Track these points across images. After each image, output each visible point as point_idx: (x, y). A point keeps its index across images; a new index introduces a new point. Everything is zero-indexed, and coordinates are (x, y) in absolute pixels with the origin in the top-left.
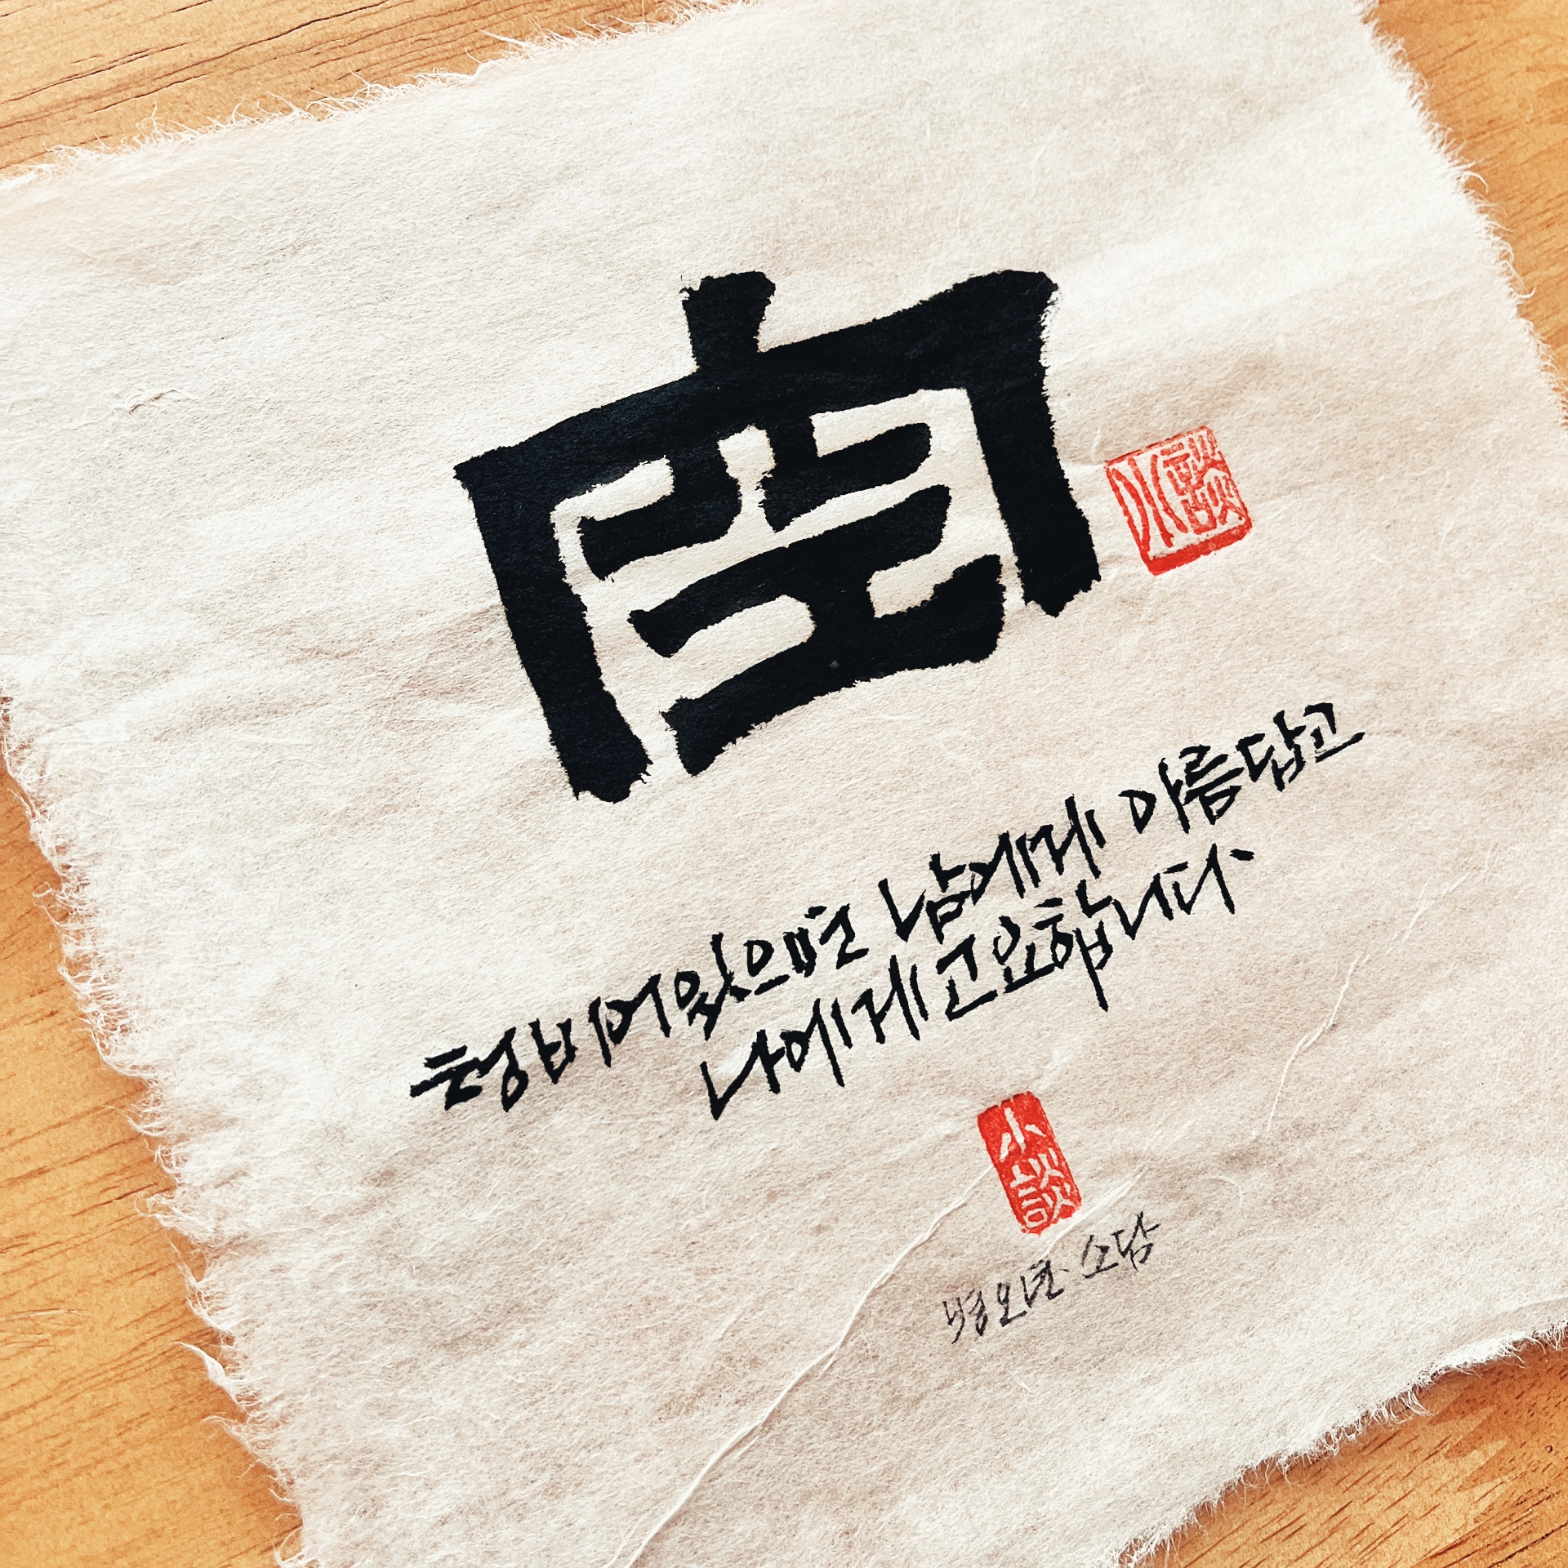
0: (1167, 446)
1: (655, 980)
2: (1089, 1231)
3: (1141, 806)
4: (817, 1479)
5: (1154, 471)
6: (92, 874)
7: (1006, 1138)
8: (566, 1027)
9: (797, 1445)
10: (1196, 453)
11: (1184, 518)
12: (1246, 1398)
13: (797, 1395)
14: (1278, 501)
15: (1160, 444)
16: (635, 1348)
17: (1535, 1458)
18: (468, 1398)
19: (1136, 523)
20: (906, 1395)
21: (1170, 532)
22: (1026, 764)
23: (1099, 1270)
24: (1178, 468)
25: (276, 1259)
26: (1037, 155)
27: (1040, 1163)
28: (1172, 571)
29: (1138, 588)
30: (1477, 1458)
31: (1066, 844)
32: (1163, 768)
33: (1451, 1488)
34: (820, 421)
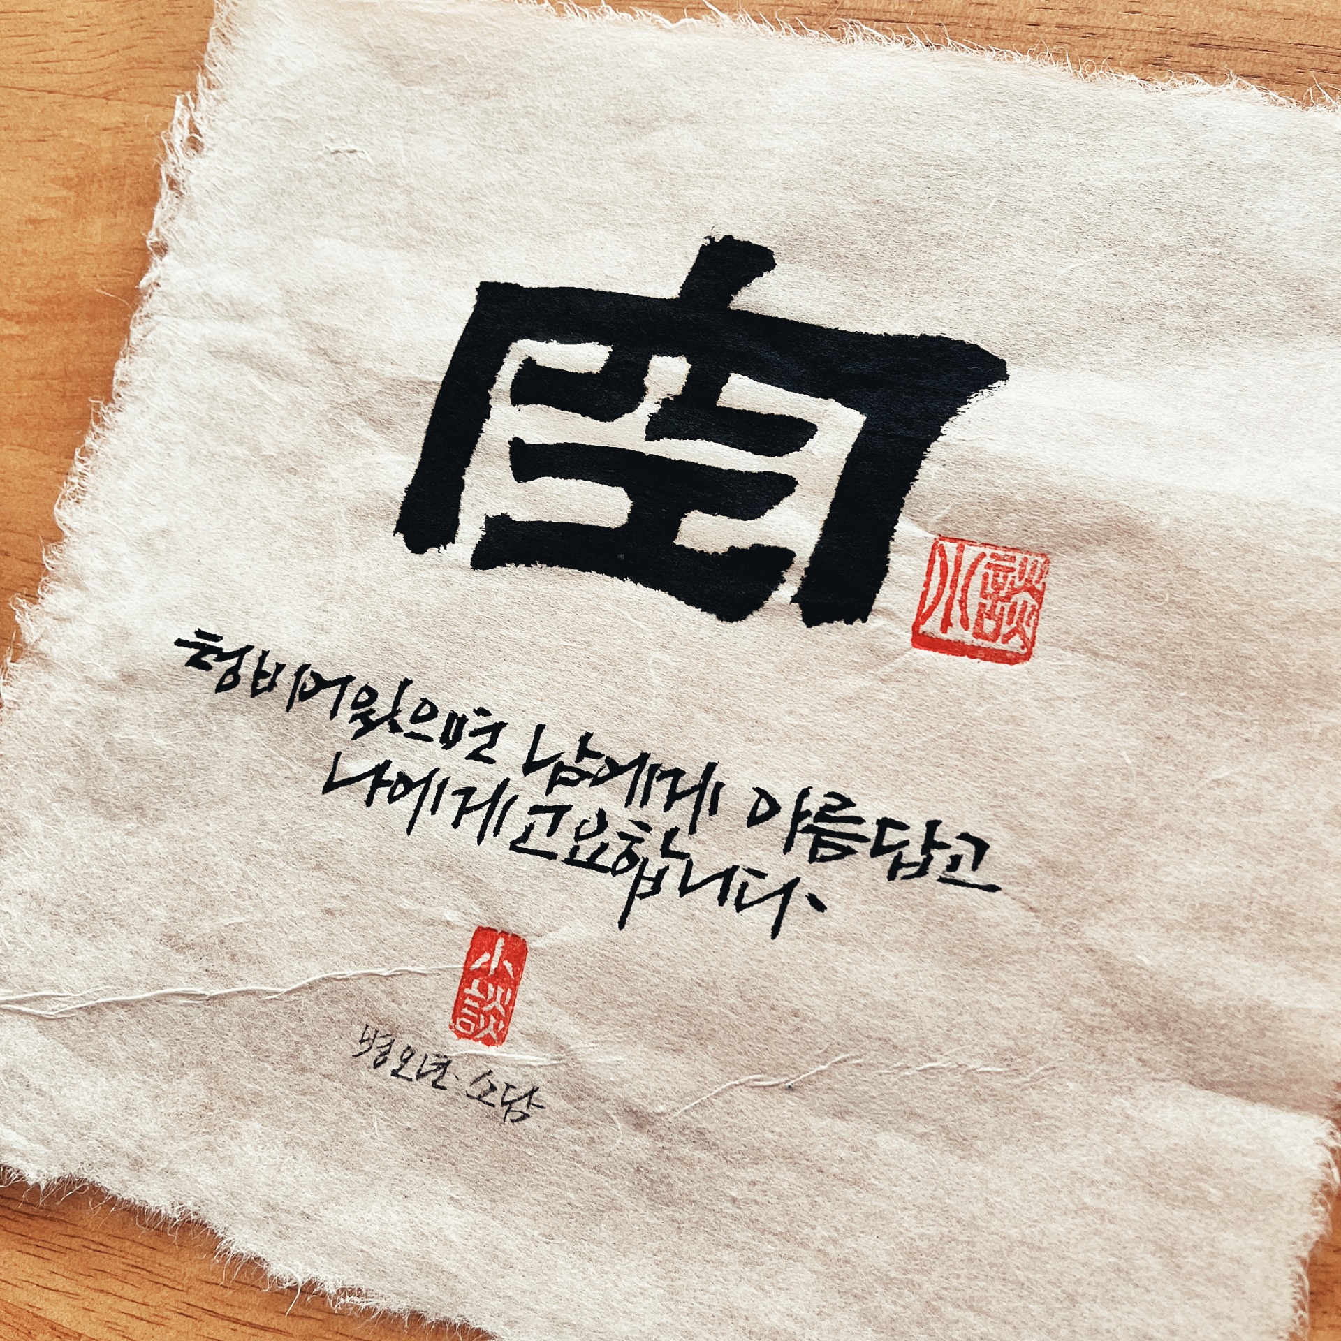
0: (1001, 553)
1: (350, 679)
2: (492, 1066)
3: (764, 807)
4: (214, 1059)
5: (974, 566)
7: (486, 957)
8: (280, 668)
9: (219, 1028)
10: (1022, 573)
11: (973, 616)
13: (240, 998)
14: (1069, 654)
15: (996, 547)
19: (928, 597)
20: (302, 1060)
21: (952, 621)
22: (699, 716)
23: (479, 1098)
24: (997, 575)
26: (1073, 266)
27: (495, 993)
28: (931, 653)
29: (891, 647)
31: (686, 793)
32: (805, 793)
34: (735, 379)
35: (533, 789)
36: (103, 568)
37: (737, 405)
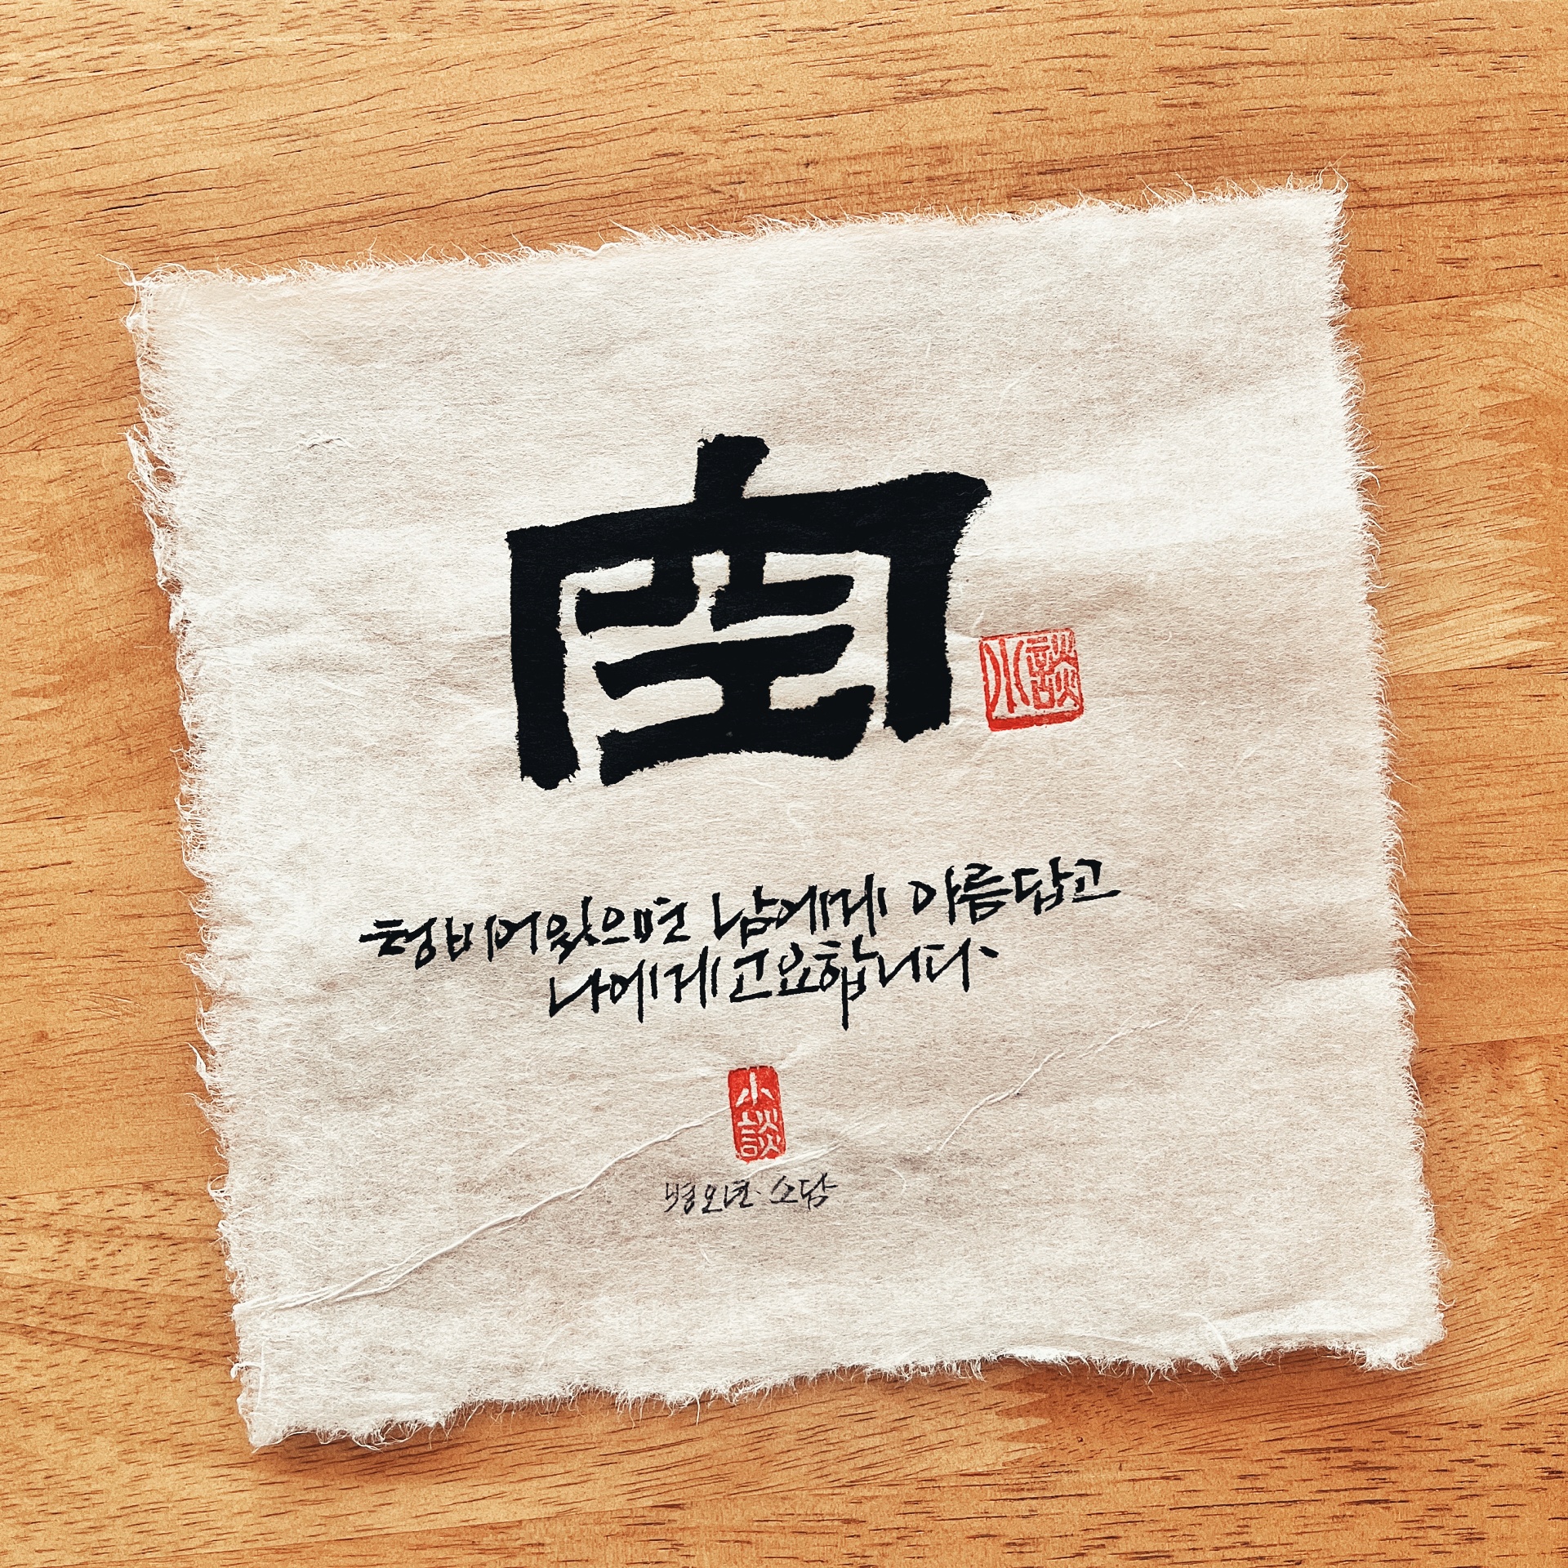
0: (1034, 637)
1: (536, 915)
2: (784, 1173)
3: (922, 895)
4: (546, 1263)
5: (1017, 653)
6: (209, 746)
7: (745, 1092)
8: (469, 928)
9: (540, 1238)
10: (1056, 648)
11: (1030, 694)
12: (859, 1321)
13: (549, 1207)
14: (1111, 699)
15: (1029, 633)
16: (455, 1142)
17: (1067, 1441)
18: (343, 1135)
19: (990, 689)
20: (623, 1233)
21: (1015, 702)
22: (845, 842)
23: (782, 1200)
24: (1038, 656)
25: (252, 1014)
26: (1010, 386)
27: (764, 1117)
28: (1007, 731)
29: (976, 737)
30: (1021, 1424)
31: (857, 906)
32: (950, 873)
33: (993, 1435)
34: (772, 558)
35: (730, 947)
36: (257, 899)
37: (780, 579)
